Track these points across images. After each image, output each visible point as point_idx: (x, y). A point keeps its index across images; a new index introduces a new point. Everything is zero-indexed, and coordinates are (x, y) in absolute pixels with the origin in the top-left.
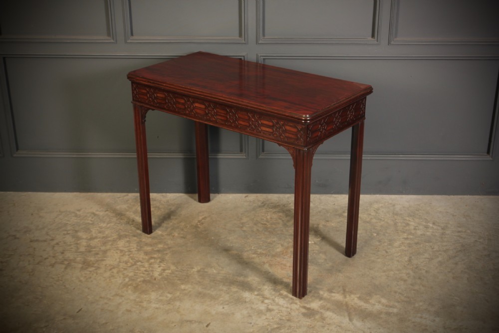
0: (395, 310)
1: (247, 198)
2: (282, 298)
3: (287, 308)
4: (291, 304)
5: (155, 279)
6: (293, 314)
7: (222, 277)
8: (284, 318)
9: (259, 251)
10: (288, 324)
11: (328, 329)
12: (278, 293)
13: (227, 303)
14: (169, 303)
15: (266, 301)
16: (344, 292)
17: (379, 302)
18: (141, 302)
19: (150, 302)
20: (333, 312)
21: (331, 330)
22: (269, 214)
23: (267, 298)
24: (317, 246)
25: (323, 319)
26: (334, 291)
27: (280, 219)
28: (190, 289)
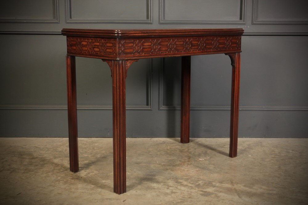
0: (275, 192)
1: (151, 140)
2: (183, 186)
3: (188, 191)
4: (191, 189)
5: (82, 178)
6: (193, 194)
7: (134, 177)
8: (186, 197)
9: (163, 164)
10: (190, 199)
11: (223, 202)
12: (180, 184)
13: (139, 189)
14: (93, 190)
15: (171, 188)
16: (232, 183)
17: (261, 188)
18: (70, 189)
19: (77, 189)
20: (225, 193)
21: (225, 203)
22: (169, 147)
23: (171, 187)
24: (207, 161)
25: (218, 197)
26: (224, 183)
27: (177, 149)
28: (110, 183)
